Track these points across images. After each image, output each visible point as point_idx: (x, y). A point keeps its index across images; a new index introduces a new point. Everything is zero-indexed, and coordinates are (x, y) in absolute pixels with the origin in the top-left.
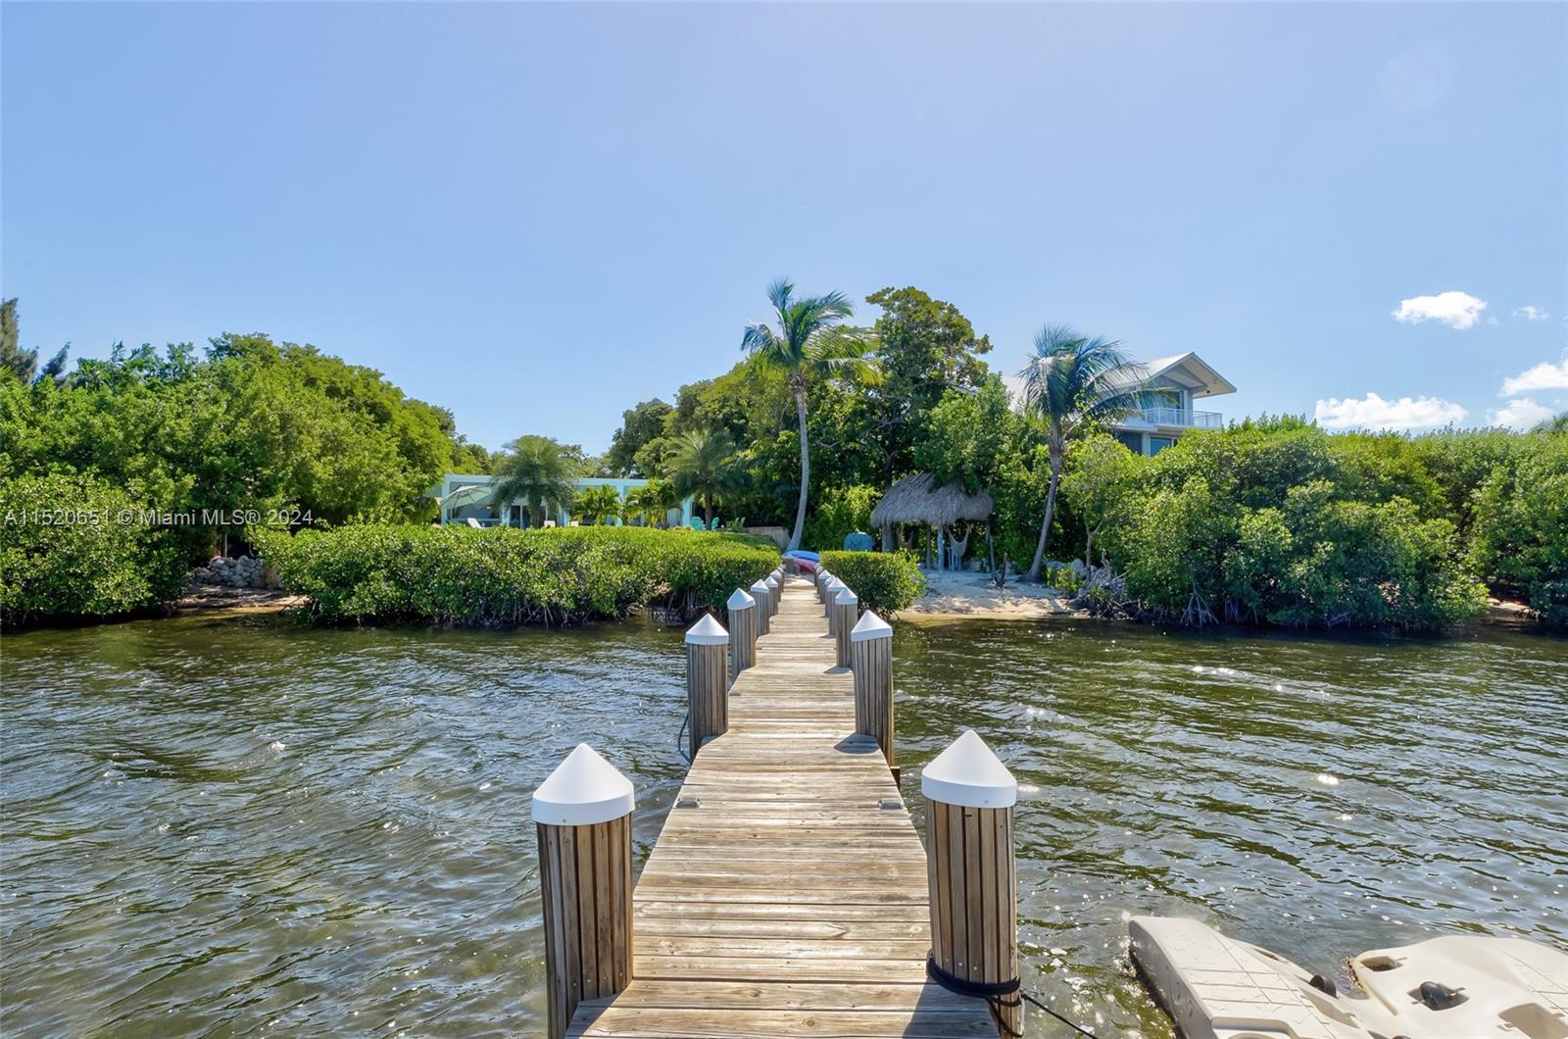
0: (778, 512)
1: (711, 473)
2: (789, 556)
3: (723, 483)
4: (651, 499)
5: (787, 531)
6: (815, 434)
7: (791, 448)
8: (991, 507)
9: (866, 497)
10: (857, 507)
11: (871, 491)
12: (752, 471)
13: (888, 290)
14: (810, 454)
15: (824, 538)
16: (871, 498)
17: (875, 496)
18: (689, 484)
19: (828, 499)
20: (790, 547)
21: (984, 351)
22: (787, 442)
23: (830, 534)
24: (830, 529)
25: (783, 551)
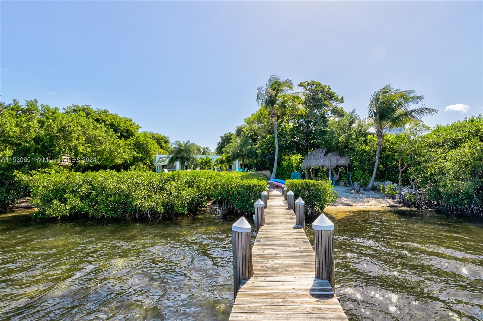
0: (267, 165)
1: (243, 152)
2: (271, 181)
3: (248, 156)
4: (223, 161)
5: (270, 172)
6: (280, 135)
7: (271, 140)
8: (349, 161)
9: (298, 159)
10: (295, 162)
11: (300, 156)
12: (258, 152)
13: (305, 82)
14: (278, 142)
15: (283, 174)
16: (300, 159)
17: (301, 159)
18: (236, 156)
19: (284, 160)
20: (271, 177)
21: (342, 102)
22: (270, 139)
23: (285, 173)
24: (285, 171)
25: (269, 179)
